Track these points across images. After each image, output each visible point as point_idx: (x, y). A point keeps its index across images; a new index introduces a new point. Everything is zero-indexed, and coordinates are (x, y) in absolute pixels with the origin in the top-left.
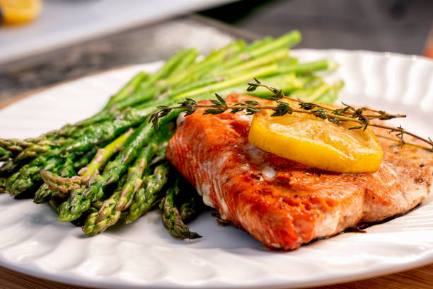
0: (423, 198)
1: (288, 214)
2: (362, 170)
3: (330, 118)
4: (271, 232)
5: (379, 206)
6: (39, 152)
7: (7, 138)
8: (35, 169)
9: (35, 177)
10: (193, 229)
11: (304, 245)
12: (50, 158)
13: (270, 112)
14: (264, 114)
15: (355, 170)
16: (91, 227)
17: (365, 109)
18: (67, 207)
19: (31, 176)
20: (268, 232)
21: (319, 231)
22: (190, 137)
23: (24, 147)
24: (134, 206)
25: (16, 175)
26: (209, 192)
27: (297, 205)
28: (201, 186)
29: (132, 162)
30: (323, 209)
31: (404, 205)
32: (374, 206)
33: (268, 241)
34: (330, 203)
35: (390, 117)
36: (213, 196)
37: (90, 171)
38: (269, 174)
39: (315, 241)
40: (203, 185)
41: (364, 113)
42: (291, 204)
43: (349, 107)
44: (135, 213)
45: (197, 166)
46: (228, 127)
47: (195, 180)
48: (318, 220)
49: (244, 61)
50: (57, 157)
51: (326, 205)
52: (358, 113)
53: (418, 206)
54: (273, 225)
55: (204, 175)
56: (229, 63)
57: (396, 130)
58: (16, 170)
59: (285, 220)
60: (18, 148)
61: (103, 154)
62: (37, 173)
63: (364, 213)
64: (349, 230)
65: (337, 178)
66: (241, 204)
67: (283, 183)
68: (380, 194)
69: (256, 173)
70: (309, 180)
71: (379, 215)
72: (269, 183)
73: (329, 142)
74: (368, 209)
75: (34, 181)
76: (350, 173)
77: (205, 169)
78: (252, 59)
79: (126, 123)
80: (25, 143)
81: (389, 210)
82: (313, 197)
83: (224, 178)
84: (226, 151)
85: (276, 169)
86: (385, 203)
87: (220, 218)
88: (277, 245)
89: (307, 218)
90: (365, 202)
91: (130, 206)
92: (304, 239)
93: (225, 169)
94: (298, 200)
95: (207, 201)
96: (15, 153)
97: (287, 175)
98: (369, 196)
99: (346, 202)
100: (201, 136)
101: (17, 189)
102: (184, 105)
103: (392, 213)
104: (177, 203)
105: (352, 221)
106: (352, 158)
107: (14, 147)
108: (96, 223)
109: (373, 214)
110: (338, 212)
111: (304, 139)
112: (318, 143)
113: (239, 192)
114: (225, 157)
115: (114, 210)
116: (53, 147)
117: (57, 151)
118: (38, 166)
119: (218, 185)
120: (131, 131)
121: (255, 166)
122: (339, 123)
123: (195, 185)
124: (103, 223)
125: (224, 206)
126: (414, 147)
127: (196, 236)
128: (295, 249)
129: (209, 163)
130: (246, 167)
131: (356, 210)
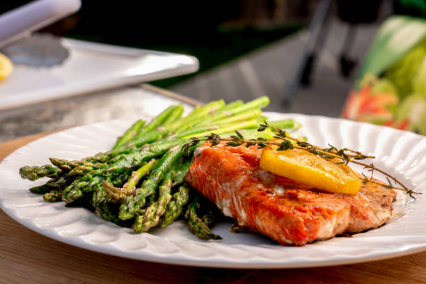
0: (388, 219)
1: (300, 217)
2: (347, 192)
3: (321, 154)
4: (287, 231)
5: (360, 219)
6: (86, 171)
7: (60, 158)
8: (84, 183)
9: (84, 189)
10: (216, 232)
11: (308, 243)
12: (95, 176)
13: (275, 147)
14: (271, 149)
15: (343, 191)
16: (140, 226)
17: (346, 150)
18: (126, 208)
19: (81, 189)
20: (285, 231)
21: (320, 234)
22: (207, 165)
23: (73, 167)
24: (168, 214)
25: (70, 187)
26: (229, 205)
27: (305, 212)
28: (221, 201)
29: (161, 183)
30: (325, 217)
31: (377, 222)
32: (357, 219)
33: (284, 238)
34: (330, 212)
35: (364, 157)
36: (232, 208)
37: (131, 185)
38: (280, 191)
39: (315, 241)
40: (224, 200)
41: (345, 152)
42: (300, 210)
43: (333, 148)
44: (169, 219)
45: (217, 186)
46: (239, 158)
47: (215, 196)
48: (321, 223)
49: (228, 117)
50: (100, 175)
51: (327, 214)
52: (341, 153)
53: (384, 224)
54: (289, 225)
55: (224, 192)
56: (216, 117)
57: (370, 167)
58: (68, 184)
60: (68, 166)
61: (137, 175)
62: (85, 186)
63: (350, 224)
64: (338, 236)
65: (332, 196)
66: (260, 211)
67: (293, 197)
68: (361, 210)
69: (270, 190)
70: (310, 196)
71: (359, 227)
72: (281, 197)
73: (323, 169)
74: (352, 222)
75: (84, 193)
76: (340, 193)
77: (225, 188)
78: (233, 115)
79: (151, 154)
80: (73, 164)
82: (317, 207)
83: (243, 194)
84: (242, 175)
85: (285, 188)
86: (364, 218)
87: (237, 225)
88: (289, 242)
89: (314, 222)
90: (351, 216)
91: (165, 214)
92: (310, 238)
93: (242, 188)
94: (306, 208)
95: (227, 212)
96: (65, 171)
97: (295, 191)
98: (354, 211)
99: (340, 213)
100: (219, 164)
101: (72, 197)
102: (210, 138)
103: (369, 227)
104: (200, 213)
105: (341, 230)
106: (343, 183)
107: (66, 166)
108: (143, 223)
109: (355, 226)
110: (334, 220)
111: (307, 167)
112: (313, 169)
113: (259, 203)
114: (242, 179)
115: (155, 214)
116: (95, 168)
117: (99, 171)
118: (86, 181)
119: (237, 200)
120: (153, 160)
121: (267, 186)
122: (329, 158)
123: (215, 201)
124: (148, 224)
125: (243, 215)
126: (375, 184)
127: (219, 238)
128: (303, 245)
129: (228, 184)
130: (260, 186)
131: (345, 220)
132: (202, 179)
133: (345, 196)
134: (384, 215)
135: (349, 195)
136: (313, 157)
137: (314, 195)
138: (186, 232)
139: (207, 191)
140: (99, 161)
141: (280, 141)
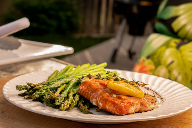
0: (154, 107)
1: (122, 105)
2: (139, 97)
3: (130, 83)
4: (118, 110)
5: (144, 107)
6: (40, 88)
8: (40, 92)
9: (40, 95)
10: (91, 111)
11: (125, 115)
12: (44, 90)
13: (113, 80)
14: (111, 80)
16: (62, 108)
17: (139, 82)
18: (58, 101)
19: (39, 94)
21: (130, 112)
22: (86, 87)
23: (35, 86)
24: (72, 104)
25: (35, 93)
26: (95, 101)
27: (124, 103)
28: (92, 99)
29: (69, 93)
30: (132, 105)
31: (150, 108)
32: (143, 107)
33: (117, 113)
34: (133, 103)
35: (145, 85)
36: (97, 102)
37: (58, 93)
38: (115, 96)
39: (128, 114)
40: (93, 99)
41: (138, 82)
42: (123, 103)
43: (134, 81)
44: (73, 106)
45: (91, 94)
46: (99, 84)
47: (90, 98)
48: (130, 107)
49: (91, 70)
50: (46, 89)
51: (132, 104)
52: (137, 83)
53: (152, 110)
54: (119, 108)
55: (93, 96)
56: (87, 70)
57: (147, 88)
58: (33, 93)
59: (122, 107)
60: (33, 86)
61: (59, 90)
62: (40, 93)
63: (140, 108)
64: (136, 113)
65: (134, 98)
66: (108, 103)
67: (120, 98)
68: (144, 103)
69: (111, 95)
70: (126, 98)
71: (144, 110)
72: (115, 98)
73: (131, 88)
74: (141, 108)
75: (40, 96)
76: (137, 97)
77: (94, 95)
78: (93, 69)
79: (64, 82)
80: (35, 85)
81: (146, 109)
82: (129, 101)
83: (101, 97)
84: (100, 90)
85: (117, 95)
86: (146, 107)
87: (98, 109)
88: (119, 114)
90: (141, 105)
91: (71, 104)
92: (126, 112)
93: (101, 94)
94: (125, 102)
95: (94, 104)
96: (32, 88)
97: (120, 96)
99: (137, 104)
100: (91, 86)
101: (35, 97)
102: (88, 76)
103: (147, 110)
104: (84, 104)
105: (137, 111)
106: (138, 93)
107: (32, 86)
108: (64, 107)
109: (142, 109)
110: (135, 106)
111: (124, 87)
112: (128, 88)
113: (107, 100)
114: (100, 92)
115: (68, 104)
116: (43, 87)
117: (45, 88)
118: (41, 91)
119: (99, 99)
122: (132, 85)
123: (90, 99)
124: (65, 107)
125: (101, 104)
127: (91, 113)
128: (123, 115)
129: (95, 93)
130: (107, 94)
131: (138, 107)
132: (85, 92)
133: (138, 98)
134: (152, 106)
135: (140, 98)
136: (126, 84)
137: (127, 97)
138: (79, 111)
139: (87, 96)
140: (44, 84)
141: (114, 78)
